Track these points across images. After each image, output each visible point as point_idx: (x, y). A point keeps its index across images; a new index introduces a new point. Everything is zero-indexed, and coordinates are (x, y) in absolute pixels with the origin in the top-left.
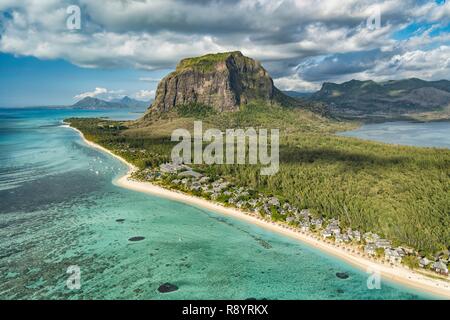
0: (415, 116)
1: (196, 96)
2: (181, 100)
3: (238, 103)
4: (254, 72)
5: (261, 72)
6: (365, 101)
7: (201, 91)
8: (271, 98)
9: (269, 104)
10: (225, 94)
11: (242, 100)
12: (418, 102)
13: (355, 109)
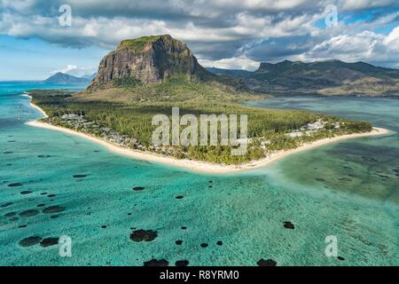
0: (321, 91)
1: (129, 71)
2: (117, 74)
3: (161, 76)
4: (180, 51)
5: (186, 52)
6: (292, 79)
7: (134, 67)
8: (192, 73)
9: (189, 79)
10: (149, 69)
11: (166, 74)
12: (333, 80)
13: (283, 85)
